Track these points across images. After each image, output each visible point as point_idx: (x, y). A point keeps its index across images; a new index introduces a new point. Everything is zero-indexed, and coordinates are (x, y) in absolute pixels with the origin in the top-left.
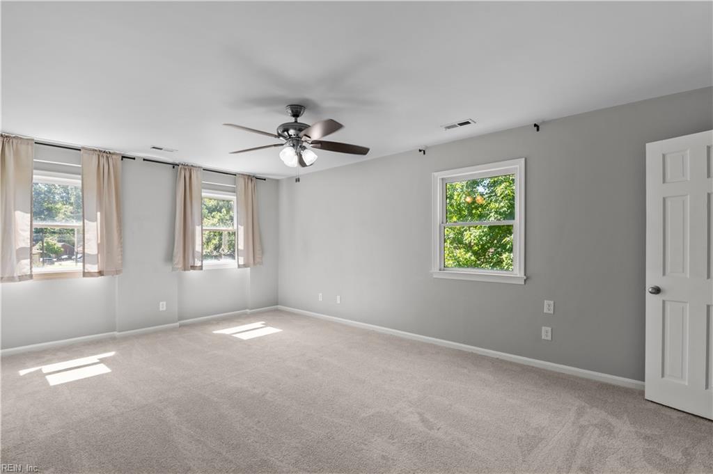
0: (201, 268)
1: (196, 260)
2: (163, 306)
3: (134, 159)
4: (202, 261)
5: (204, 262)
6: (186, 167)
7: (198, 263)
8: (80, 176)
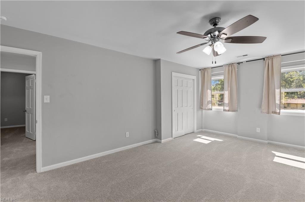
0: (279, 113)
1: (277, 108)
2: (258, 130)
3: (242, 63)
4: (280, 110)
5: (281, 110)
6: (269, 58)
7: (278, 111)
8: (223, 75)
